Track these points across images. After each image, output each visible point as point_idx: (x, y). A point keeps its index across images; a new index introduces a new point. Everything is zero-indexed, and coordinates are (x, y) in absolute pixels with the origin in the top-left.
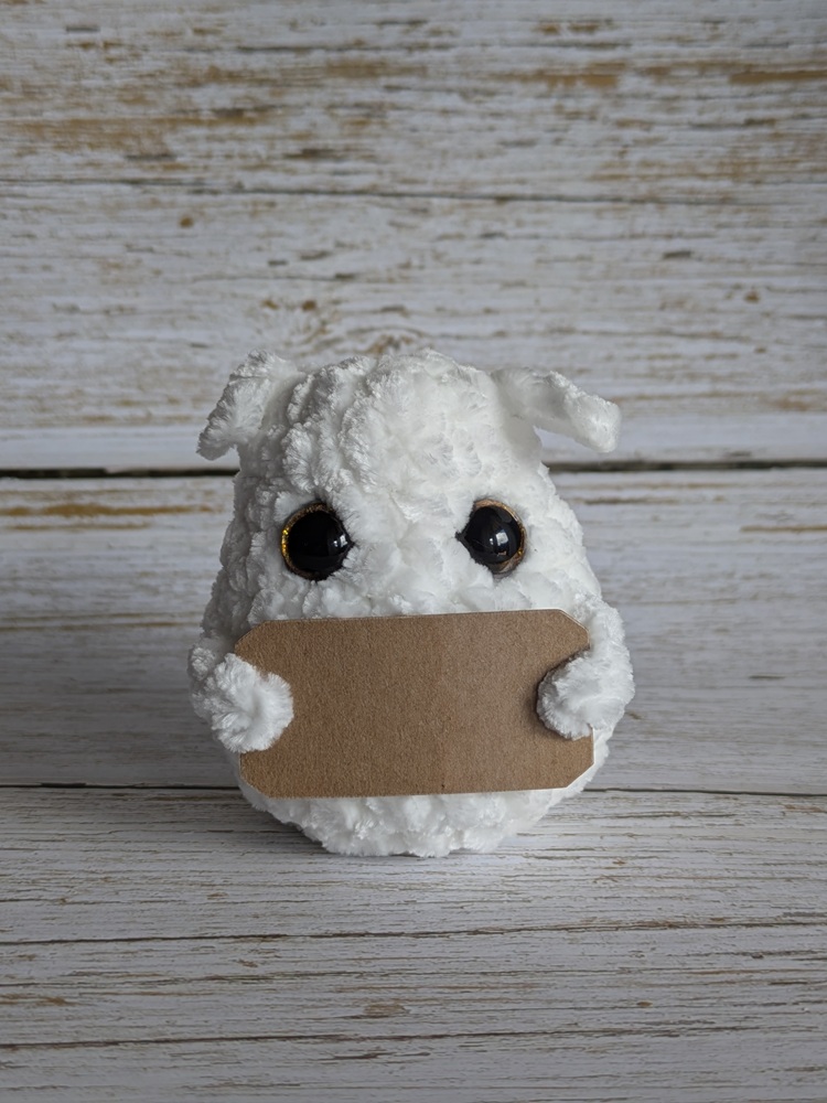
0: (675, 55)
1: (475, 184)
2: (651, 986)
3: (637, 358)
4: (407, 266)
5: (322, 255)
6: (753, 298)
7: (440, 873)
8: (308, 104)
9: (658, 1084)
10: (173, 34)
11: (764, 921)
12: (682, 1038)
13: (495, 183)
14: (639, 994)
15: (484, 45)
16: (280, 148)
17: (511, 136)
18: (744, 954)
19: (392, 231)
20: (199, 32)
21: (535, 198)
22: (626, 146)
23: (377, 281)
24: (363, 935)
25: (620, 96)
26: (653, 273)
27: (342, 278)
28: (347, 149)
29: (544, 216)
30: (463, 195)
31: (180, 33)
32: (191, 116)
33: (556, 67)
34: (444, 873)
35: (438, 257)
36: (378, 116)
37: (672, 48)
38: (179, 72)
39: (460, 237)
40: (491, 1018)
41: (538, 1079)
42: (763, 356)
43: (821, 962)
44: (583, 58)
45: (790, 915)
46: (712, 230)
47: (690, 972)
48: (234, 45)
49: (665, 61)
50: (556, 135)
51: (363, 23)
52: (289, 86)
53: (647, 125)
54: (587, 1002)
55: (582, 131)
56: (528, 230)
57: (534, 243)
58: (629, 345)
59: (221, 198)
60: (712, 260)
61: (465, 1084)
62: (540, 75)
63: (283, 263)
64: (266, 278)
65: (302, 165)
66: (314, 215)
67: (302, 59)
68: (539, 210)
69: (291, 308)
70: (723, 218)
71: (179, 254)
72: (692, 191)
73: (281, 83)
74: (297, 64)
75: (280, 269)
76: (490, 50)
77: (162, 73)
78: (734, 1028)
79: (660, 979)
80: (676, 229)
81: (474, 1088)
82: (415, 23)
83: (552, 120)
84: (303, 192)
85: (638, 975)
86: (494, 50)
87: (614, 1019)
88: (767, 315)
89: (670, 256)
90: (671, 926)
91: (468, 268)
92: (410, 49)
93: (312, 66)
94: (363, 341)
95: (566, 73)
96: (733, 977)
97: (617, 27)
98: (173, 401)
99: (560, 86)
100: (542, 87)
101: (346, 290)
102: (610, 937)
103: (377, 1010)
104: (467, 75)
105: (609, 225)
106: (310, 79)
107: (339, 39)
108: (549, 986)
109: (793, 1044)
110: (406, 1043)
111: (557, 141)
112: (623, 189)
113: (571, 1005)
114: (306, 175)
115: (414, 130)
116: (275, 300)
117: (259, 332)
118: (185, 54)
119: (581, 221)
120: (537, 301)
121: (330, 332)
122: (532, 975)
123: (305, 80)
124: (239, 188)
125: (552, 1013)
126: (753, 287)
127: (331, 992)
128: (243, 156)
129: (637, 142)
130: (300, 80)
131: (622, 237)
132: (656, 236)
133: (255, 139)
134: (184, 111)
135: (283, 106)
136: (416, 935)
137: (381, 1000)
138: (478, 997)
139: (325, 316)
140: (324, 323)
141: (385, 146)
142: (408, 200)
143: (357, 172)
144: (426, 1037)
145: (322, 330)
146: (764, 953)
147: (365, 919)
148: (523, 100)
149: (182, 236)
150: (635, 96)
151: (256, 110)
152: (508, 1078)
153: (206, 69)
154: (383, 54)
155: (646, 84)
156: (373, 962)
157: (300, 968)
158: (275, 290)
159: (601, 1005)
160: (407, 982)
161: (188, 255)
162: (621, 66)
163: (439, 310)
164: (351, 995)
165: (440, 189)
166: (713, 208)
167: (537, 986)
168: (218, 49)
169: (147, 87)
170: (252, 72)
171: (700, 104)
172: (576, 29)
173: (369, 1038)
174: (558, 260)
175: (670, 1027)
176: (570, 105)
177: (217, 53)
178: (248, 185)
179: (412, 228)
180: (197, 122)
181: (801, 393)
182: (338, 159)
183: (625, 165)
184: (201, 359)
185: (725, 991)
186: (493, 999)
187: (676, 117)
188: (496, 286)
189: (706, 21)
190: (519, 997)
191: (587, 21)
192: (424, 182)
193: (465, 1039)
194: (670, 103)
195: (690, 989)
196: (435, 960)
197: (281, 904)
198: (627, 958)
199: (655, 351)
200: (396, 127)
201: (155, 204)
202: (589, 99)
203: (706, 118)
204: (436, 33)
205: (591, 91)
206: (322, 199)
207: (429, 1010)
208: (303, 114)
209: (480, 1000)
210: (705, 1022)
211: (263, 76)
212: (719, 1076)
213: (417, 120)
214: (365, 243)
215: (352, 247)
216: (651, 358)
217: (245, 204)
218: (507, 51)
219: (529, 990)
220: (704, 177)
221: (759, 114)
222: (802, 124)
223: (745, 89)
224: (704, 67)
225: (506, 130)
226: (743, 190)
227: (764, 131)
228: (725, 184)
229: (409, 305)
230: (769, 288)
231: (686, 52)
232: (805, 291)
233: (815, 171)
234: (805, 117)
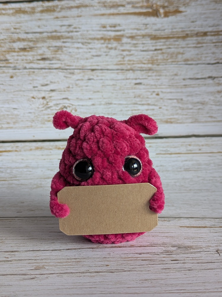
0: (136, 33)
1: (86, 66)
2: (111, 261)
3: (129, 110)
4: (69, 87)
5: (47, 85)
6: (158, 94)
8: (43, 47)
9: (106, 284)
10: (8, 29)
11: (144, 246)
12: (115, 273)
13: (91, 66)
14: (107, 263)
15: (87, 31)
16: (36, 58)
17: (95, 54)
18: (137, 253)
19: (65, 78)
20: (15, 29)
21: (101, 70)
22: (124, 56)
23: (61, 91)
24: (38, 251)
25: (123, 43)
26: (132, 88)
27: (52, 91)
28: (53, 58)
29: (103, 74)
30: (83, 69)
31: (10, 29)
32: (13, 50)
33: (106, 36)
34: (63, 236)
35: (77, 85)
36: (61, 49)
37: (135, 31)
38: (10, 39)
39: (82, 80)
40: (67, 269)
41: (75, 283)
42: (161, 109)
43: (156, 255)
44: (113, 34)
45: (151, 244)
46: (147, 77)
47: (122, 258)
48: (24, 32)
49: (134, 34)
50: (107, 53)
51: (57, 26)
52: (38, 42)
53: (129, 51)
54: (93, 265)
55: (113, 52)
56: (100, 78)
57: (101, 81)
58: (126, 107)
59: (21, 71)
60: (147, 85)
61: (55, 285)
62: (102, 38)
63: (37, 87)
64: (33, 91)
65: (41, 62)
66: (45, 75)
67: (41, 35)
68: (102, 73)
69: (39, 98)
70: (150, 74)
71: (10, 85)
72: (141, 67)
73: (36, 41)
74: (40, 36)
75: (36, 89)
76: (89, 32)
77: (6, 39)
78: (129, 271)
79: (113, 260)
80: (138, 77)
81: (57, 285)
82: (70, 26)
83: (105, 50)
84: (42, 69)
85: (108, 259)
86: (90, 32)
87: (98, 269)
88: (162, 99)
89: (136, 84)
90: (120, 247)
91: (84, 88)
92: (69, 32)
93: (44, 37)
94: (57, 107)
95: (109, 38)
96: (133, 259)
97: (122, 26)
98: (8, 123)
99: (107, 41)
100: (102, 41)
101: (53, 94)
102: (103, 250)
103: (38, 268)
104: (83, 39)
105: (120, 76)
106: (43, 40)
107: (50, 30)
108: (84, 261)
109: (143, 274)
110: (43, 275)
111: (107, 55)
112: (124, 67)
113: (88, 266)
114: (43, 64)
115: (70, 53)
116: (35, 97)
117: (31, 105)
118: (11, 34)
119: (113, 75)
120: (103, 96)
121: (49, 105)
122: (80, 259)
123: (42, 40)
124: (25, 68)
125: (83, 268)
126: (158, 92)
127: (27, 264)
128: (26, 60)
129: (127, 55)
130: (40, 40)
131: (124, 79)
132: (132, 79)
133: (29, 55)
134: (11, 49)
135: (36, 47)
136: (52, 250)
137: (39, 265)
138: (65, 264)
139: (48, 100)
140: (47, 102)
141: (62, 57)
142: (69, 71)
143: (55, 64)
144: (48, 274)
145: (47, 104)
146: (142, 253)
147: (40, 247)
148: (98, 45)
149: (11, 81)
150: (126, 43)
151: (30, 48)
152: (67, 283)
153: (17, 38)
154: (62, 34)
155: (129, 40)
156: (40, 257)
157: (20, 259)
158: (35, 94)
159: (96, 266)
160: (47, 261)
161: (12, 85)
162: (122, 36)
163: (77, 98)
164: (32, 264)
165: (77, 68)
166: (147, 71)
167: (81, 261)
168: (20, 33)
169: (1, 43)
170: (29, 39)
171: (143, 45)
172: (111, 27)
173: (34, 274)
174: (107, 85)
175: (112, 271)
176: (110, 46)
177: (20, 34)
178: (27, 67)
179: (70, 77)
180: (15, 52)
181: (171, 119)
182: (51, 60)
183: (124, 61)
184: (16, 112)
185: (129, 262)
186: (68, 265)
187: (137, 49)
188: (92, 92)
189: (144, 24)
190: (75, 264)
191: (113, 25)
192: (73, 66)
193: (59, 274)
194: (135, 45)
195: (121, 262)
196: (56, 256)
197: (19, 244)
198: (106, 255)
199: (133, 108)
200: (65, 52)
201: (4, 72)
202: (114, 44)
203: (145, 49)
204: (75, 28)
205: (115, 42)
206: (47, 70)
207: (51, 268)
208: (42, 49)
210: (122, 270)
211: (32, 40)
212: (122, 282)
213: (71, 50)
214: (58, 81)
215: (55, 83)
216: (132, 110)
217: (27, 72)
218: (93, 33)
219: (78, 263)
220: (144, 64)
221: (158, 48)
222: (169, 50)
223: (154, 41)
224: (144, 36)
225: (94, 52)
226: (155, 67)
227: (159, 52)
228: (150, 66)
229: (69, 97)
230: (162, 92)
231: (139, 32)
232: (171, 92)
233: (173, 62)
234: (170, 48)
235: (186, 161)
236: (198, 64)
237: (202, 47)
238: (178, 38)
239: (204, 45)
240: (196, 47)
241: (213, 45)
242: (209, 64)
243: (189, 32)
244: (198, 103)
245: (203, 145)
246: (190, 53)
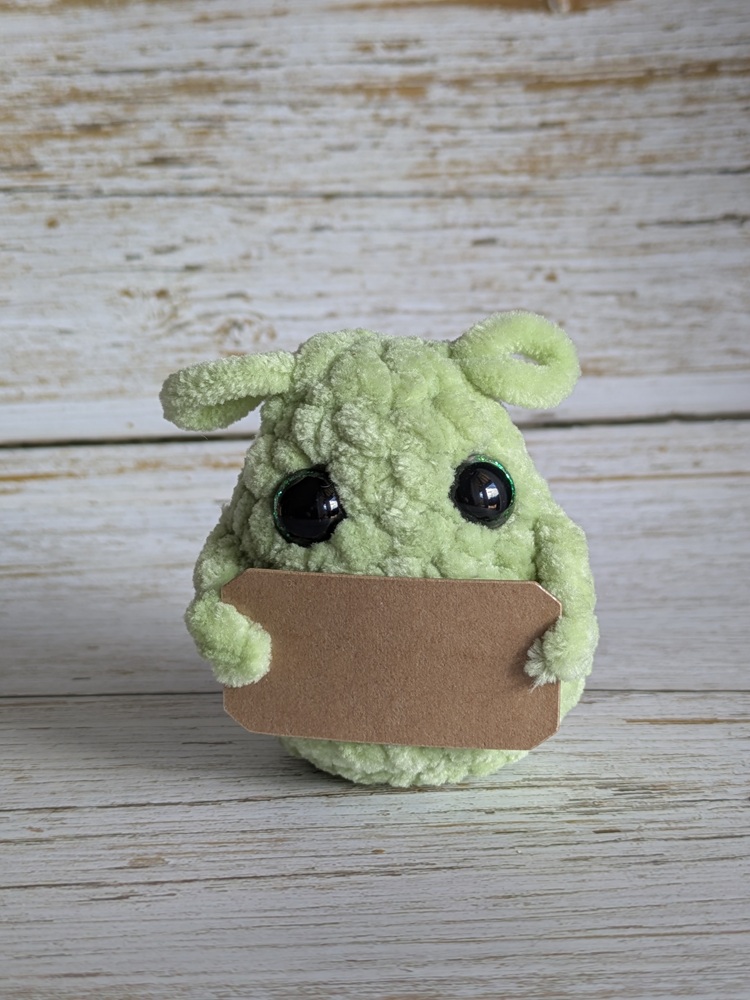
0: (476, 69)
1: (304, 183)
2: (389, 837)
4: (247, 257)
5: (172, 249)
6: (552, 278)
7: (226, 756)
8: (158, 119)
10: (38, 61)
11: (504, 785)
12: (403, 876)
13: (323, 182)
14: (376, 844)
15: (309, 63)
16: (134, 156)
17: (334, 141)
18: (479, 811)
19: (233, 226)
20: (61, 58)
21: (359, 195)
22: (436, 148)
23: (222, 270)
24: (144, 805)
25: (430, 106)
26: (464, 258)
27: (191, 269)
28: (193, 157)
29: (365, 211)
30: (294, 193)
31: (45, 60)
32: (55, 132)
33: (373, 81)
34: (230, 756)
35: (274, 248)
36: (219, 127)
37: (473, 62)
38: (44, 94)
39: (293, 230)
40: (239, 865)
43: (545, 815)
44: (395, 72)
45: (529, 780)
46: (514, 219)
47: (427, 826)
48: (92, 68)
49: (468, 74)
50: (376, 140)
51: (205, 47)
52: (141, 103)
53: (453, 129)
54: (328, 851)
55: (397, 136)
56: (353, 223)
57: (358, 235)
58: (445, 322)
59: (83, 202)
60: (515, 246)
61: (200, 916)
62: (359, 88)
63: (138, 257)
64: (124, 271)
65: (153, 171)
66: (164, 215)
67: (151, 80)
68: (361, 206)
70: (523, 209)
71: (48, 252)
72: (495, 186)
73: (134, 100)
74: (147, 83)
75: (136, 263)
76: (314, 67)
77: (29, 94)
78: (451, 868)
79: (398, 832)
80: (482, 220)
81: (206, 919)
82: (248, 46)
83: (371, 126)
84: (154, 194)
85: (381, 829)
86: (319, 67)
87: (347, 864)
88: (565, 292)
89: (478, 243)
91: (301, 258)
92: (244, 68)
93: (160, 84)
94: (210, 324)
95: (382, 86)
96: (465, 828)
97: (425, 46)
98: (42, 381)
99: (377, 98)
100: (361, 98)
101: (194, 280)
102: (364, 800)
103: (141, 862)
104: (295, 90)
105: (424, 217)
106: (158, 96)
107: (182, 61)
108: (298, 839)
109: (499, 879)
110: (158, 886)
111: (376, 145)
112: (435, 185)
113: (313, 854)
114: (157, 178)
115: (250, 139)
116: (132, 289)
117: (119, 318)
118: (50, 78)
119: (399, 214)
120: (363, 285)
121: (181, 317)
122: (286, 831)
123: (154, 98)
124: (98, 193)
125: (294, 861)
126: (553, 268)
127: (103, 849)
128: (101, 165)
129: (446, 145)
130: (149, 98)
131: (435, 228)
132: (465, 226)
133: (111, 151)
134: (48, 127)
135: (136, 121)
136: (192, 804)
137: (147, 854)
138: (233, 850)
139: (176, 303)
140: (175, 309)
141: (224, 153)
142: (247, 200)
143: (201, 176)
144: (177, 882)
145: (174, 316)
146: (496, 810)
147: (150, 793)
148: (344, 110)
149: (49, 237)
150: (443, 104)
151: (113, 124)
152: (239, 911)
153: (68, 90)
154: (222, 73)
155: (451, 94)
156: (148, 826)
157: (81, 832)
158: (132, 280)
159: (340, 853)
160: (172, 840)
161: (54, 253)
162: (429, 79)
163: (277, 295)
164: (120, 851)
165: (274, 189)
166: (514, 200)
167: (289, 839)
168: (78, 73)
169: (16, 107)
170: (108, 92)
171: (499, 110)
172: (389, 47)
173: (126, 884)
174: (380, 249)
175: (395, 869)
176: (386, 113)
177: (77, 77)
178: (106, 190)
179: (250, 223)
180: (60, 136)
181: (597, 360)
182: (184, 165)
183: (435, 165)
184: (67, 344)
185: (451, 840)
186: (246, 851)
187: (479, 122)
188: (326, 273)
189: (502, 39)
190: (270, 848)
191: (397, 41)
192: (260, 183)
193: (212, 882)
194: (473, 110)
195: (423, 839)
196: (203, 823)
197: (77, 784)
198: (374, 816)
200: (235, 136)
201: (25, 208)
202: (402, 107)
203: (506, 121)
204: (267, 53)
205: (403, 101)
206: (171, 200)
207: (186, 861)
208: (153, 127)
209: (234, 852)
210: (427, 864)
211: (119, 95)
213: (252, 129)
214: (210, 238)
215: (199, 241)
217: (104, 207)
218: (329, 69)
219: (279, 843)
220: (505, 173)
221: (552, 117)
222: (589, 126)
223: (536, 97)
224: (501, 79)
225: (331, 136)
226: (540, 183)
227: (556, 132)
228: (524, 179)
229: (250, 291)
230: (566, 269)
231: (485, 66)
232: (597, 271)
233: (601, 166)
234: (591, 119)
235: (650, 502)
236: (686, 173)
237: (701, 113)
238: (620, 82)
239: (709, 107)
240: (679, 115)
241: (738, 106)
242: (725, 171)
243: (656, 65)
244: (689, 304)
245: (706, 450)
246: (662, 136)
